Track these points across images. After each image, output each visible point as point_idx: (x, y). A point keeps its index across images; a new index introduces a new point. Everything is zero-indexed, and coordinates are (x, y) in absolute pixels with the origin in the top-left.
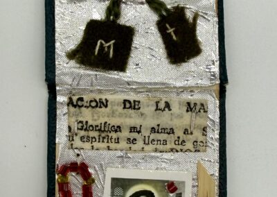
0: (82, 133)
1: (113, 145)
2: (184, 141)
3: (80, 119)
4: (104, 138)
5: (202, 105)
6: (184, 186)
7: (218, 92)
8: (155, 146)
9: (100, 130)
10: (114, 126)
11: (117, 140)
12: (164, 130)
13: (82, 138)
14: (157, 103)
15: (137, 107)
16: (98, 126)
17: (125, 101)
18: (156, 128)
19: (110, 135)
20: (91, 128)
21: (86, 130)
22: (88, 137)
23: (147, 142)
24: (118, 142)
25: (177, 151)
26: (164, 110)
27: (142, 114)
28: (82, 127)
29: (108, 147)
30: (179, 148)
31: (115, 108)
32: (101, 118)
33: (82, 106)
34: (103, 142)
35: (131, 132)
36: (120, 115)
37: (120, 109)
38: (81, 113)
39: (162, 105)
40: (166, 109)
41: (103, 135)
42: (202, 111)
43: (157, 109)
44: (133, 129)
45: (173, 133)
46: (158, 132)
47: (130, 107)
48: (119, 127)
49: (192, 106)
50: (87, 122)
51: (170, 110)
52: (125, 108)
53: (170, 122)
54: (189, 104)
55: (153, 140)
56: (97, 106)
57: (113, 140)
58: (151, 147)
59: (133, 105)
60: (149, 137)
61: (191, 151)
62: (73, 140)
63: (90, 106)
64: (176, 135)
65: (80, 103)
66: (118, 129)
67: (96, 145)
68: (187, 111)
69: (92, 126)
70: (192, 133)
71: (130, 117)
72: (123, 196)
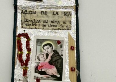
0: (26, 23)
1: (37, 27)
2: (63, 26)
3: (26, 18)
4: (34, 25)
5: (70, 13)
6: (63, 42)
7: (75, 9)
8: (53, 28)
9: (33, 22)
10: (38, 20)
11: (39, 25)
12: (56, 22)
13: (26, 24)
14: (53, 12)
15: (46, 14)
16: (32, 20)
17: (42, 12)
18: (53, 21)
19: (36, 23)
20: (29, 21)
21: (28, 22)
22: (28, 24)
23: (50, 26)
24: (39, 26)
25: (61, 30)
26: (56, 15)
27: (48, 16)
28: (26, 21)
29: (36, 28)
30: (61, 28)
31: (38, 14)
32: (33, 18)
33: (26, 13)
34: (34, 26)
35: (44, 22)
36: (40, 17)
37: (40, 14)
38: (26, 16)
39: (55, 13)
40: (57, 14)
41: (34, 23)
42: (69, 15)
43: (53, 15)
44: (45, 21)
45: (59, 23)
46: (54, 23)
47: (44, 14)
48: (40, 21)
49: (66, 13)
50: (28, 19)
51: (58, 15)
52: (42, 14)
53: (58, 19)
54: (65, 13)
55: (52, 25)
56: (32, 13)
57: (37, 25)
58: (51, 28)
59: (45, 13)
60: (50, 24)
61: (66, 29)
62: (23, 25)
63: (29, 13)
64: (60, 24)
65: (26, 12)
66: (39, 21)
67: (31, 27)
68: (64, 15)
69: (30, 20)
70: (66, 23)
71: (44, 17)
72: (41, 45)
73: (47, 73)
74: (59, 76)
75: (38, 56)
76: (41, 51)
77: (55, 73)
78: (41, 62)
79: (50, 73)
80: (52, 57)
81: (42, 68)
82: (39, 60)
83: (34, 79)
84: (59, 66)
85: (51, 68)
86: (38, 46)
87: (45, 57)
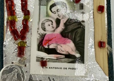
72: (47, 5)
73: (58, 51)
74: (78, 55)
75: (43, 24)
76: (48, 15)
77: (72, 50)
78: (48, 33)
79: (63, 51)
80: (65, 24)
81: (50, 42)
82: (44, 29)
83: (37, 61)
84: (78, 39)
85: (65, 43)
86: (41, 6)
87: (55, 25)
